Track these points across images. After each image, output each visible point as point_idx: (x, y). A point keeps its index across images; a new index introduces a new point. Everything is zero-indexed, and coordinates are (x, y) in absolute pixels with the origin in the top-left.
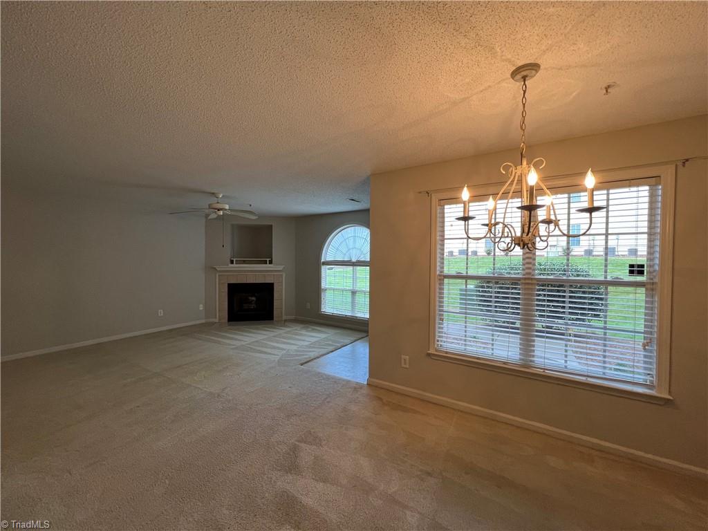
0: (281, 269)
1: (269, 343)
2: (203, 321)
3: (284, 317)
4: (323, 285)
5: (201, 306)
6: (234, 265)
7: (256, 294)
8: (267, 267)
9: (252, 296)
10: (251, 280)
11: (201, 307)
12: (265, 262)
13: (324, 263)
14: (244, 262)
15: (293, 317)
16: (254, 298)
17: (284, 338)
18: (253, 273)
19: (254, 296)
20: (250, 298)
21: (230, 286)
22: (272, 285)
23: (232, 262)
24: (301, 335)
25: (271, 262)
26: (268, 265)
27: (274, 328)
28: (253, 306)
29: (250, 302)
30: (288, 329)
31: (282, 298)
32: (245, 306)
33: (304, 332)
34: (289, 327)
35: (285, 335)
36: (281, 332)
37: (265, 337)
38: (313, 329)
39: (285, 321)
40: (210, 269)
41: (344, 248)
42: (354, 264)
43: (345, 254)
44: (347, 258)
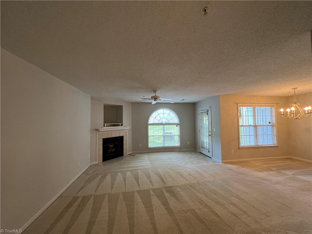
2: (90, 164)
3: (128, 153)
10: (114, 135)
13: (149, 125)
15: (131, 152)
23: (104, 126)
25: (122, 125)
26: (120, 127)
31: (127, 144)
32: (109, 151)
41: (158, 118)
42: (164, 124)
43: (159, 120)
44: (160, 122)
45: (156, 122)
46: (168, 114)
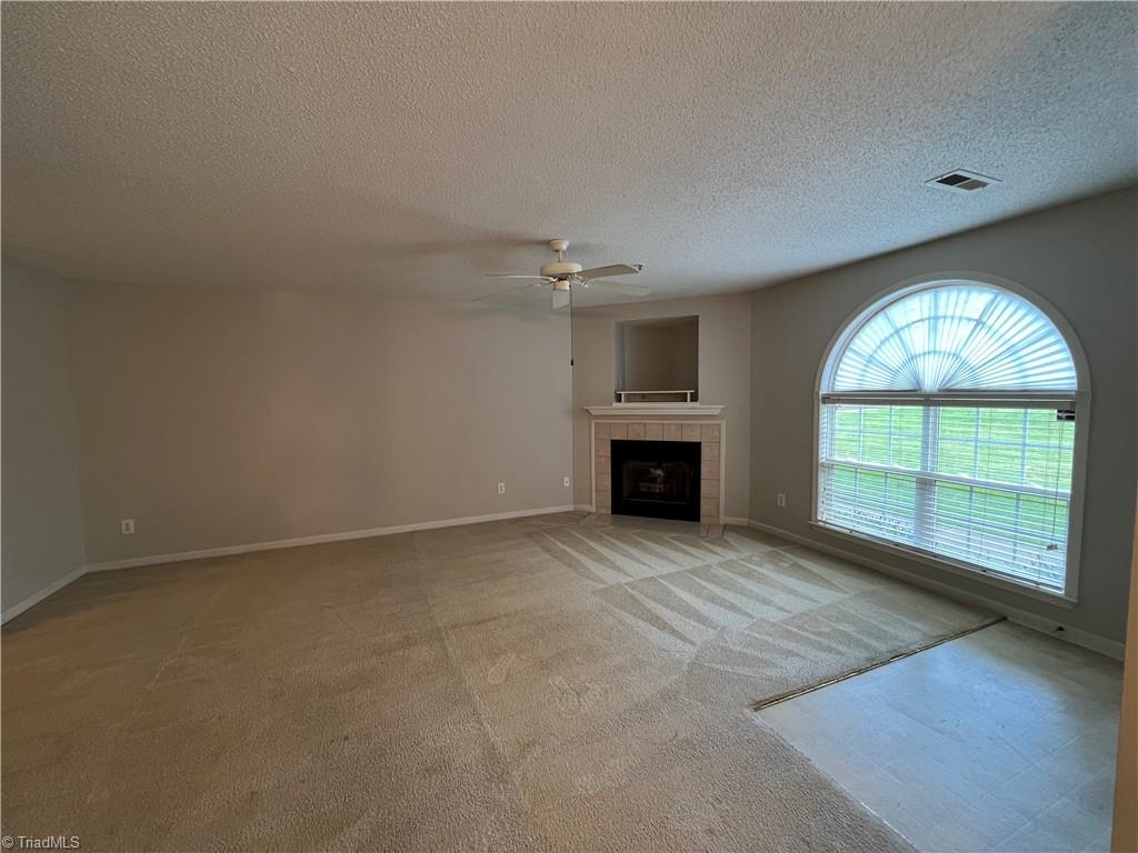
0: (717, 412)
1: (677, 591)
2: (570, 508)
3: (723, 520)
4: (824, 454)
5: (566, 479)
6: (623, 405)
7: (664, 464)
8: (686, 408)
9: (656, 469)
10: (654, 434)
11: (567, 482)
12: (683, 398)
13: (828, 399)
14: (644, 398)
15: (743, 521)
16: (659, 472)
17: (715, 580)
18: (659, 420)
19: (660, 466)
20: (652, 470)
21: (616, 445)
22: (698, 445)
23: (619, 399)
24: (759, 578)
25: (695, 398)
26: (689, 404)
27: (695, 546)
28: (658, 488)
29: (654, 480)
30: (730, 555)
31: (720, 478)
32: (644, 487)
33: (767, 570)
34: (731, 548)
35: (721, 572)
36: (712, 559)
37: (672, 569)
38: (795, 565)
39: (727, 528)
40: (581, 412)
41: (892, 355)
42: (928, 400)
43: (896, 372)
44: (902, 383)
45: (876, 382)
46: (979, 322)
